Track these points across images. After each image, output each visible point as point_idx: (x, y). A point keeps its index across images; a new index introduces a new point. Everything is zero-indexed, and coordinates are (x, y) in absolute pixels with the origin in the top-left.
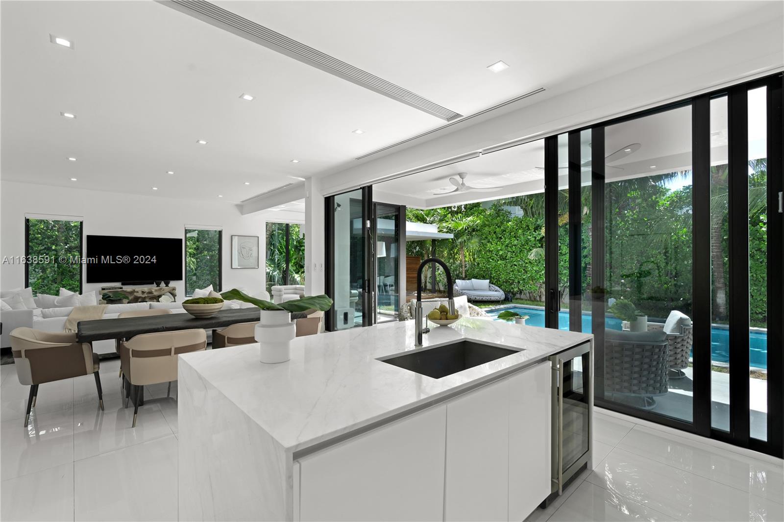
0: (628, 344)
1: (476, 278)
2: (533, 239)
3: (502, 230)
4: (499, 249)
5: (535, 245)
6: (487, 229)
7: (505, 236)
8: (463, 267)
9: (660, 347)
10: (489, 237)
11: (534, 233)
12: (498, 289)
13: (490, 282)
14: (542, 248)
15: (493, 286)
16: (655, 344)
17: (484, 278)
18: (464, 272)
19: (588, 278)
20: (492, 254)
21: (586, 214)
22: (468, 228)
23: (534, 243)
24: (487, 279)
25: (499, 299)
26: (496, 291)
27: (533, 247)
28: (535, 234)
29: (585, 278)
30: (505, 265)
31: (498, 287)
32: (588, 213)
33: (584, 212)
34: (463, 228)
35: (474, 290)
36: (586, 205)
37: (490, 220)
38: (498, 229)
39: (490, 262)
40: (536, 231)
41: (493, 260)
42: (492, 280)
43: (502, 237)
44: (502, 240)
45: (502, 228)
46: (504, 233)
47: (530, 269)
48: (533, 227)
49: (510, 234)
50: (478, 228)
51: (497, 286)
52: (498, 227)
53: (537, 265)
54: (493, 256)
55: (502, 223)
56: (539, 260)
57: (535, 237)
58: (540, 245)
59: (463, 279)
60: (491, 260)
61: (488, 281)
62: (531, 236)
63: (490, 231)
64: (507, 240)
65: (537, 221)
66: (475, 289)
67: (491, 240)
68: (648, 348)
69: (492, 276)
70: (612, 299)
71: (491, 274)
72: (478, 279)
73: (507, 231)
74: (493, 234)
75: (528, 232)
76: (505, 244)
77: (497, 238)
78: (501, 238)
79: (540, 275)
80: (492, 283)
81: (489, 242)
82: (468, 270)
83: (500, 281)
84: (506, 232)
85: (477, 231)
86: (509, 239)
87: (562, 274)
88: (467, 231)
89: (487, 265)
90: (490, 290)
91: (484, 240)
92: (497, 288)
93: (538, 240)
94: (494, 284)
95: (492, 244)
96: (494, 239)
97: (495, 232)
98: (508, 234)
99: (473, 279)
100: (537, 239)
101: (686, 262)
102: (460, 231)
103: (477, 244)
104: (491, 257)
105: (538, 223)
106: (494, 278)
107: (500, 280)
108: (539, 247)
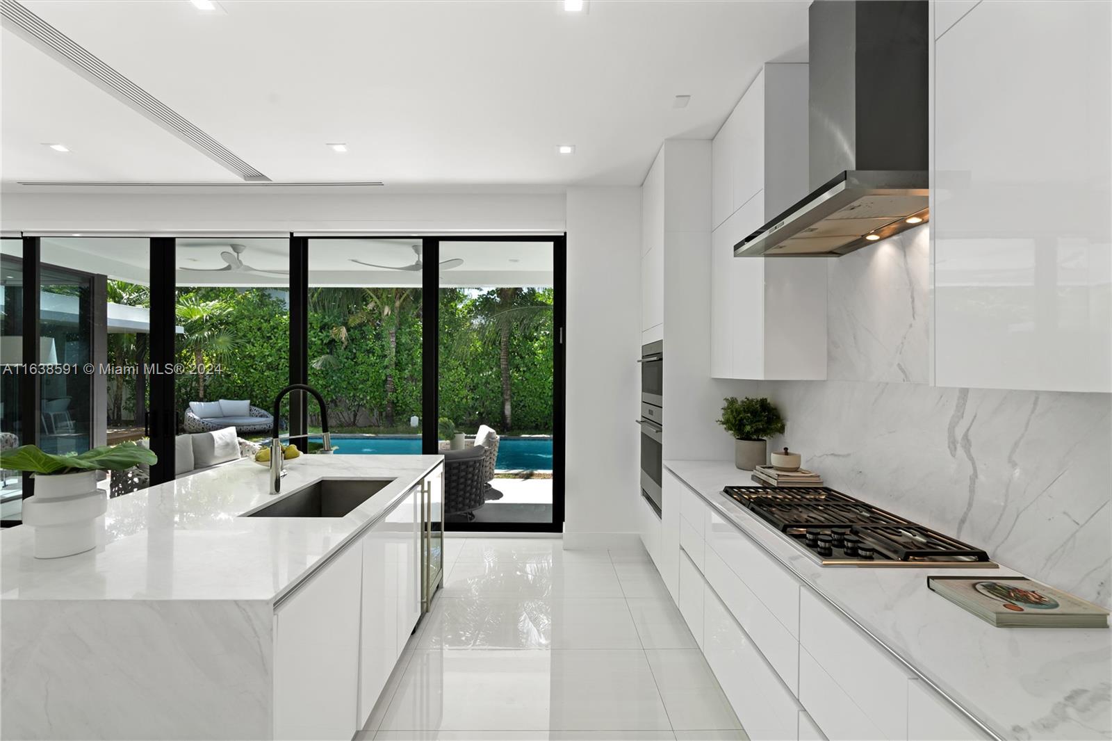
0: (455, 463)
1: (225, 397)
2: (319, 342)
3: (271, 326)
4: (267, 354)
5: (322, 350)
6: (245, 322)
7: (277, 335)
8: (201, 380)
9: (479, 461)
10: (250, 335)
11: (320, 334)
12: (266, 413)
13: (251, 404)
14: (331, 354)
15: (257, 409)
16: (476, 459)
17: (240, 398)
18: (202, 388)
19: (389, 394)
20: (254, 361)
21: (387, 315)
22: (211, 318)
23: (321, 347)
24: (245, 399)
25: (267, 428)
26: (261, 416)
27: (318, 352)
28: (322, 335)
29: (385, 393)
30: (276, 377)
31: (266, 410)
32: (389, 313)
33: (386, 313)
34: (202, 318)
35: (224, 417)
36: (388, 305)
37: (251, 310)
38: (265, 324)
39: (251, 373)
40: (323, 331)
41: (255, 369)
42: (255, 399)
43: (272, 337)
44: (271, 341)
45: (272, 323)
46: (275, 330)
47: (313, 383)
48: (319, 326)
49: (285, 334)
50: (231, 319)
51: (262, 408)
52: (266, 321)
53: (324, 378)
54: (256, 364)
55: (272, 316)
56: (327, 371)
57: (321, 339)
58: (328, 351)
59: (201, 400)
60: (252, 370)
61: (249, 401)
62: (315, 338)
63: (251, 327)
64: (279, 341)
65: (324, 318)
66: (225, 414)
67: (252, 340)
68: (471, 463)
69: (254, 393)
70: (415, 417)
71: (252, 390)
72: (230, 399)
73: (280, 329)
74: (256, 330)
75: (312, 332)
76: (277, 348)
77: (263, 337)
78: (269, 338)
79: (328, 391)
80: (254, 405)
81: (249, 342)
82: (210, 385)
83: (266, 401)
84: (278, 329)
85: (227, 323)
86: (284, 340)
87: (357, 389)
88: (209, 324)
89: (245, 378)
90: (251, 415)
91: (241, 338)
92: (263, 412)
93: (326, 344)
94: (258, 406)
95: (253, 345)
96: (258, 339)
97: (259, 329)
98: (281, 333)
99: (221, 400)
100: (324, 342)
101: (481, 375)
102: (196, 321)
103: (229, 345)
104: (252, 366)
105: (326, 321)
106: (256, 397)
107: (268, 399)
108: (327, 353)
